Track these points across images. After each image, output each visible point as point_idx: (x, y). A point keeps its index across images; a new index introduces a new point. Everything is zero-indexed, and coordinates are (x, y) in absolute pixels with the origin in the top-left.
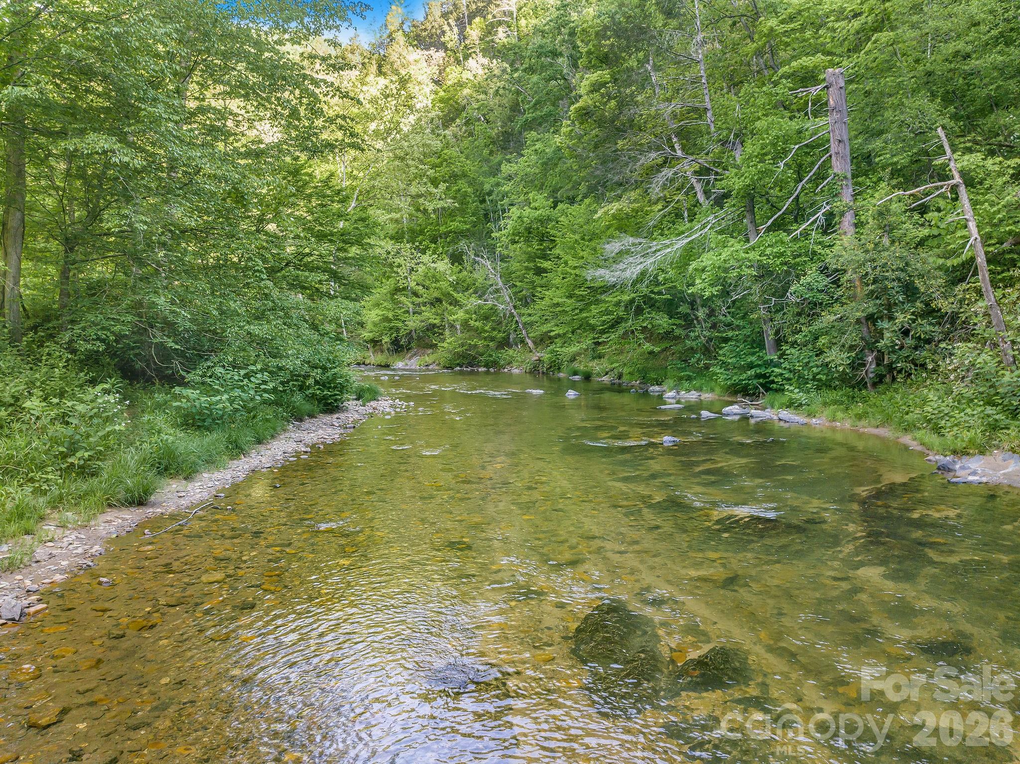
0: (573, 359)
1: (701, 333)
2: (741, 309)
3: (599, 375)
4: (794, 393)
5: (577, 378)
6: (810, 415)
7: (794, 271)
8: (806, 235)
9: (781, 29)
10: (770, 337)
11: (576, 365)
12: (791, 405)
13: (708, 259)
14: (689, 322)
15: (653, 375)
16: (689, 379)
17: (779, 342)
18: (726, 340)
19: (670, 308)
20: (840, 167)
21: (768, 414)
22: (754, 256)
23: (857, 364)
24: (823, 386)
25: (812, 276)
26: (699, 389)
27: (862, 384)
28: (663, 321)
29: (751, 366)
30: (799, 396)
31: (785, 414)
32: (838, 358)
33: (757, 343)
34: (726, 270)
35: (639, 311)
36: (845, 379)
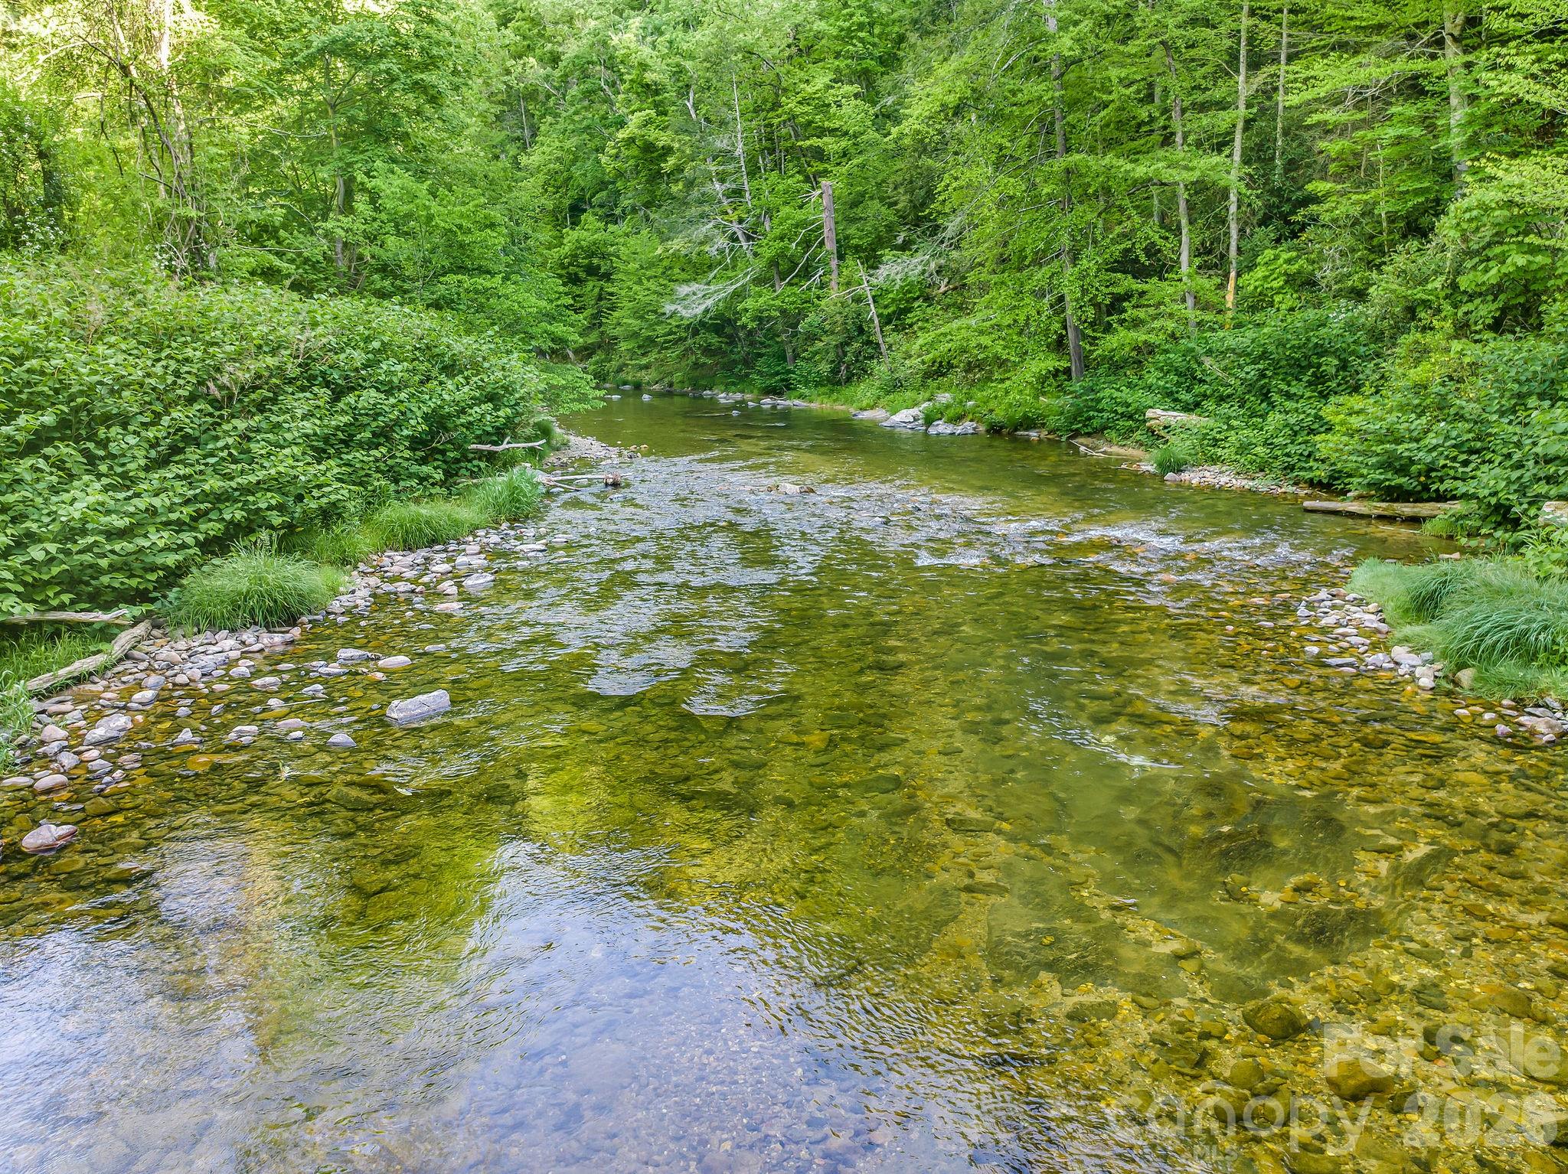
0: (620, 370)
1: (741, 350)
2: (772, 334)
3: (648, 383)
4: (804, 390)
5: (627, 387)
6: (811, 401)
7: (801, 314)
8: (809, 289)
9: (798, 110)
10: (789, 354)
11: (622, 375)
12: (801, 397)
13: (749, 303)
14: (732, 340)
15: (703, 382)
16: (734, 384)
17: (796, 356)
18: (760, 355)
19: (718, 330)
20: (830, 246)
21: (788, 403)
22: (778, 303)
23: (835, 371)
24: (818, 384)
25: (812, 318)
26: (742, 392)
27: (839, 383)
28: (714, 340)
29: (777, 373)
30: (806, 391)
31: (797, 402)
32: (825, 368)
33: (782, 357)
34: (761, 312)
35: (696, 333)
36: (828, 380)
